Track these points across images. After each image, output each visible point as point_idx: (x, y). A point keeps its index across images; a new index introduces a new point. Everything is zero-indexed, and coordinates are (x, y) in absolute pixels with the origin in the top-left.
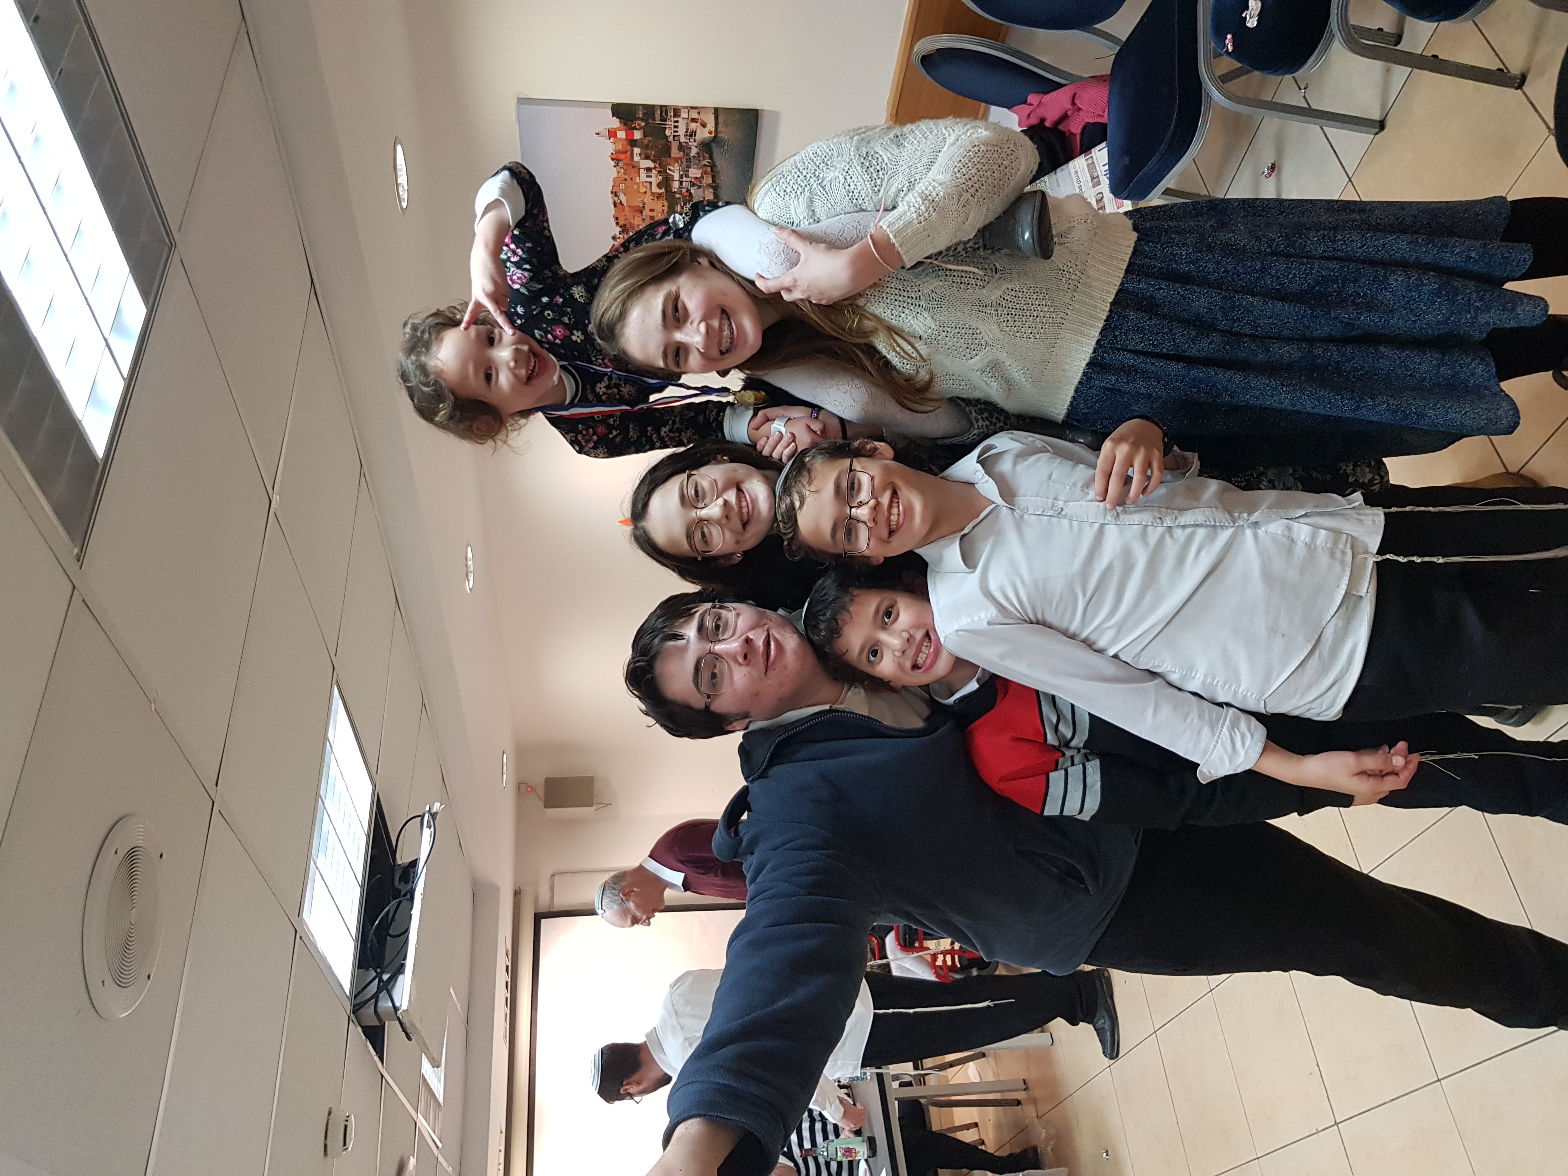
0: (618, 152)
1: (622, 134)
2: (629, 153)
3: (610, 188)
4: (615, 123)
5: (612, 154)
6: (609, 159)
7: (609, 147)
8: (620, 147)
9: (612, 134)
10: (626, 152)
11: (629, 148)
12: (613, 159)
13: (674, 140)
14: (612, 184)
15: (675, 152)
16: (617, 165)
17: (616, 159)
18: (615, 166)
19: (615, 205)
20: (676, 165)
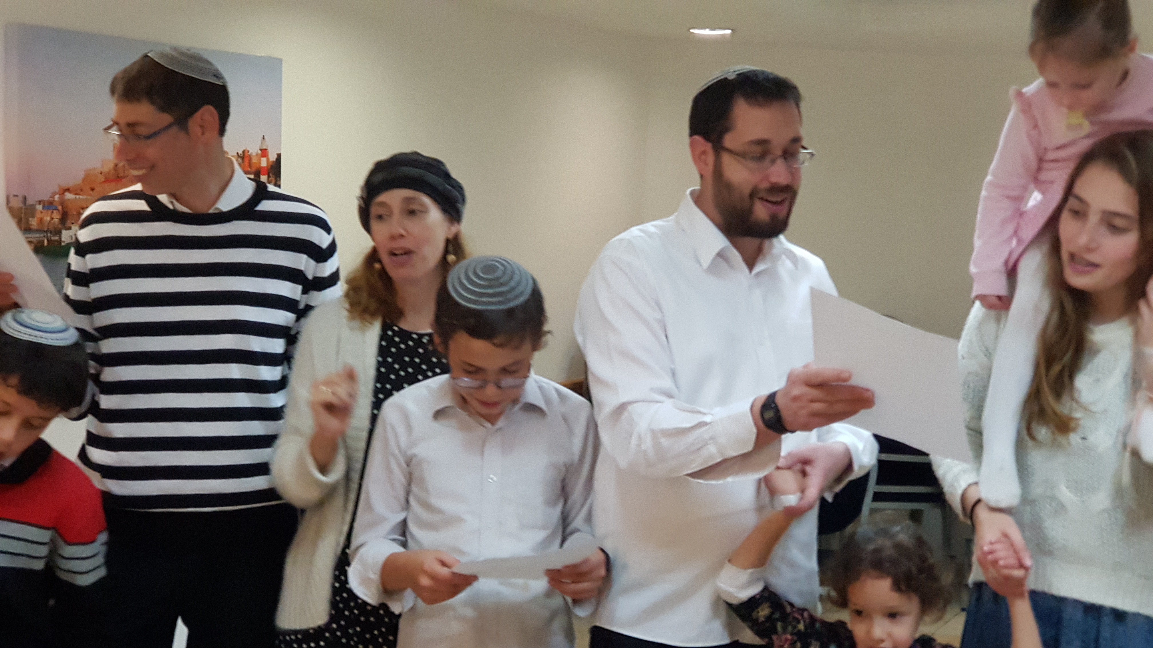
0: (250, 158)
1: (264, 163)
2: (249, 169)
4: (273, 158)
5: (248, 151)
6: (244, 149)
7: (254, 150)
8: (254, 160)
9: (264, 152)
10: (250, 167)
11: (254, 169)
12: (244, 152)
16: (239, 157)
17: (244, 156)
18: (238, 153)
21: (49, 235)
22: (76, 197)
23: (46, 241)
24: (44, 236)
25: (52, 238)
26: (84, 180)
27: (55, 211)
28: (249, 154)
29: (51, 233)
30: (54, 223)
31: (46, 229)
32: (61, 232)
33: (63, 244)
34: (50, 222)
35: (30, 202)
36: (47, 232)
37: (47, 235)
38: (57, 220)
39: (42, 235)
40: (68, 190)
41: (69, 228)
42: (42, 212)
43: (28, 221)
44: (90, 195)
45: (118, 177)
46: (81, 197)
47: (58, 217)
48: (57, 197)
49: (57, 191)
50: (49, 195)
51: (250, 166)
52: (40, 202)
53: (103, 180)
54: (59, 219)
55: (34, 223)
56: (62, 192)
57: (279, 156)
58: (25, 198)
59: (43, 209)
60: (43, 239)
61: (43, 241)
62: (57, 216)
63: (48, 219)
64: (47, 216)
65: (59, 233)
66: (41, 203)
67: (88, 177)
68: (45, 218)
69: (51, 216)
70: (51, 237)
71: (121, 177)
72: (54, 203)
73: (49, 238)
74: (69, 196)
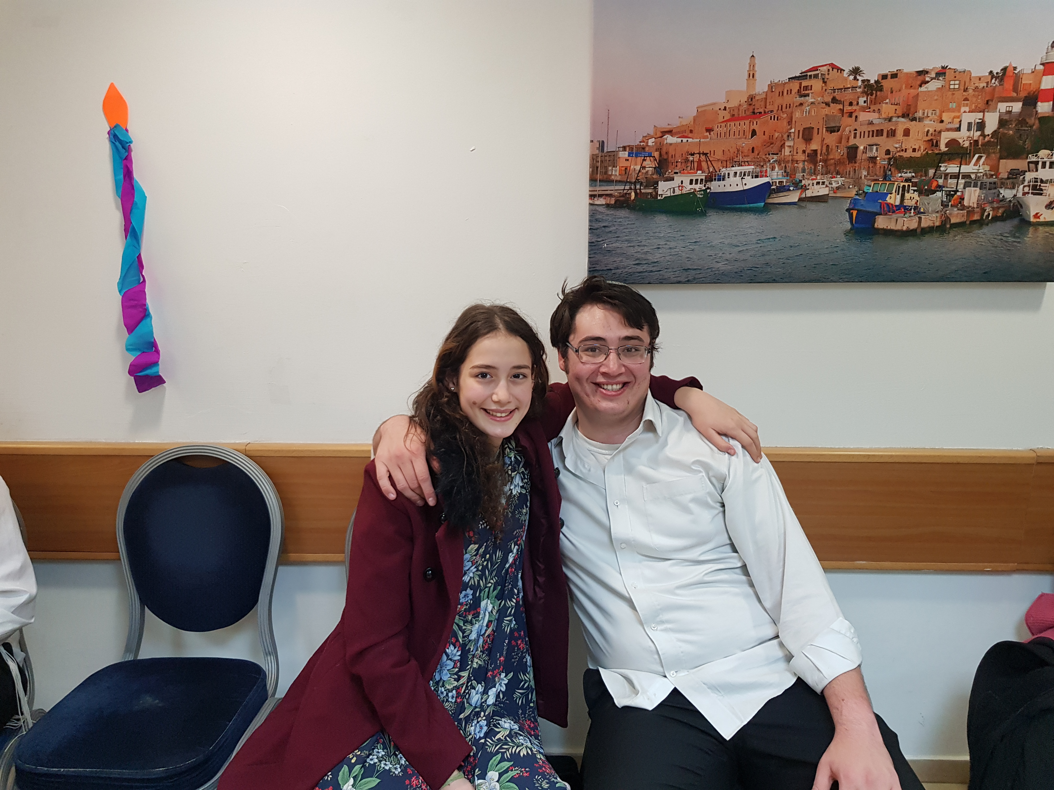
0: (1017, 78)
2: (1015, 95)
6: (1006, 64)
8: (1027, 80)
11: (1023, 94)
12: (1005, 69)
13: (1029, 163)
14: (960, 68)
15: (1007, 165)
16: (993, 77)
17: (1004, 74)
18: (991, 72)
19: (921, 73)
20: (987, 168)
21: (638, 187)
22: (682, 141)
23: (633, 194)
24: (631, 189)
25: (643, 191)
26: (695, 119)
27: (648, 158)
28: (1016, 72)
29: (641, 184)
30: (647, 172)
31: (633, 180)
32: (657, 183)
33: (659, 198)
34: (640, 171)
35: (610, 148)
36: (635, 183)
37: (636, 187)
38: (651, 169)
39: (627, 187)
40: (670, 132)
41: (673, 179)
42: (627, 160)
43: (606, 173)
44: (706, 137)
45: (754, 113)
46: (690, 140)
47: (654, 166)
48: (651, 142)
49: (652, 133)
50: (641, 138)
51: (1015, 89)
52: (624, 148)
53: (728, 117)
54: (655, 168)
55: (615, 173)
56: (659, 134)
58: (603, 144)
59: (629, 156)
60: (629, 191)
61: (630, 194)
62: (650, 165)
63: (638, 168)
64: (636, 164)
65: (655, 184)
66: (628, 149)
67: (701, 113)
68: (632, 167)
69: (641, 165)
70: (640, 189)
71: (760, 113)
72: (647, 149)
73: (638, 191)
74: (670, 139)
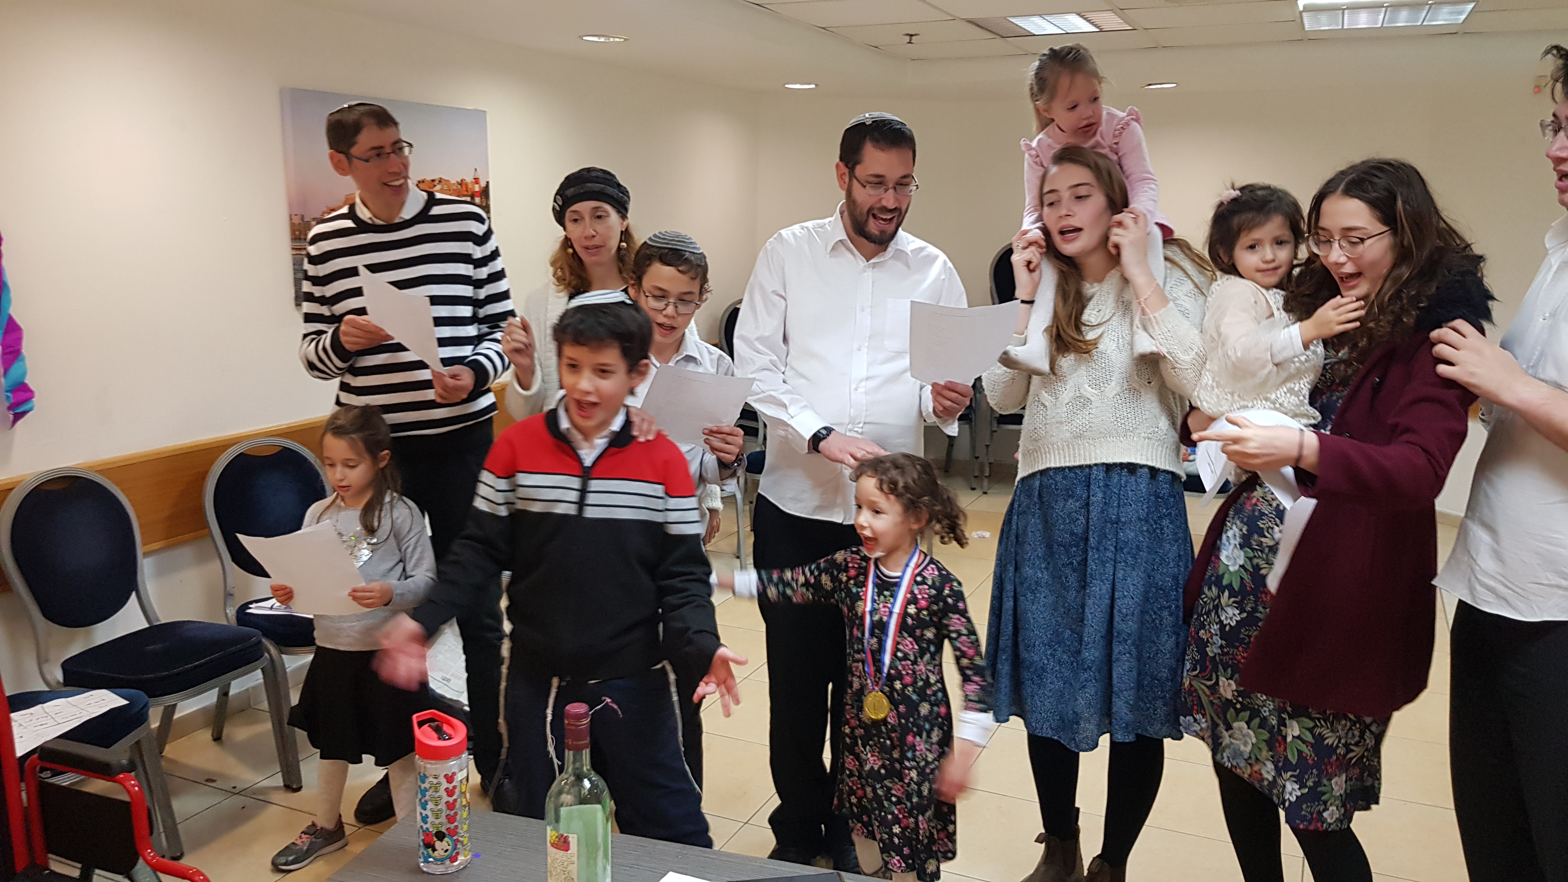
0: (466, 185)
1: (477, 188)
3: (443, 177)
4: (483, 184)
6: (461, 178)
7: (469, 179)
8: (470, 186)
9: (477, 181)
11: (470, 193)
12: (462, 180)
14: (447, 177)
17: (462, 183)
18: (458, 181)
19: (433, 181)
28: (465, 182)
35: (306, 219)
57: (488, 182)
58: (303, 217)
